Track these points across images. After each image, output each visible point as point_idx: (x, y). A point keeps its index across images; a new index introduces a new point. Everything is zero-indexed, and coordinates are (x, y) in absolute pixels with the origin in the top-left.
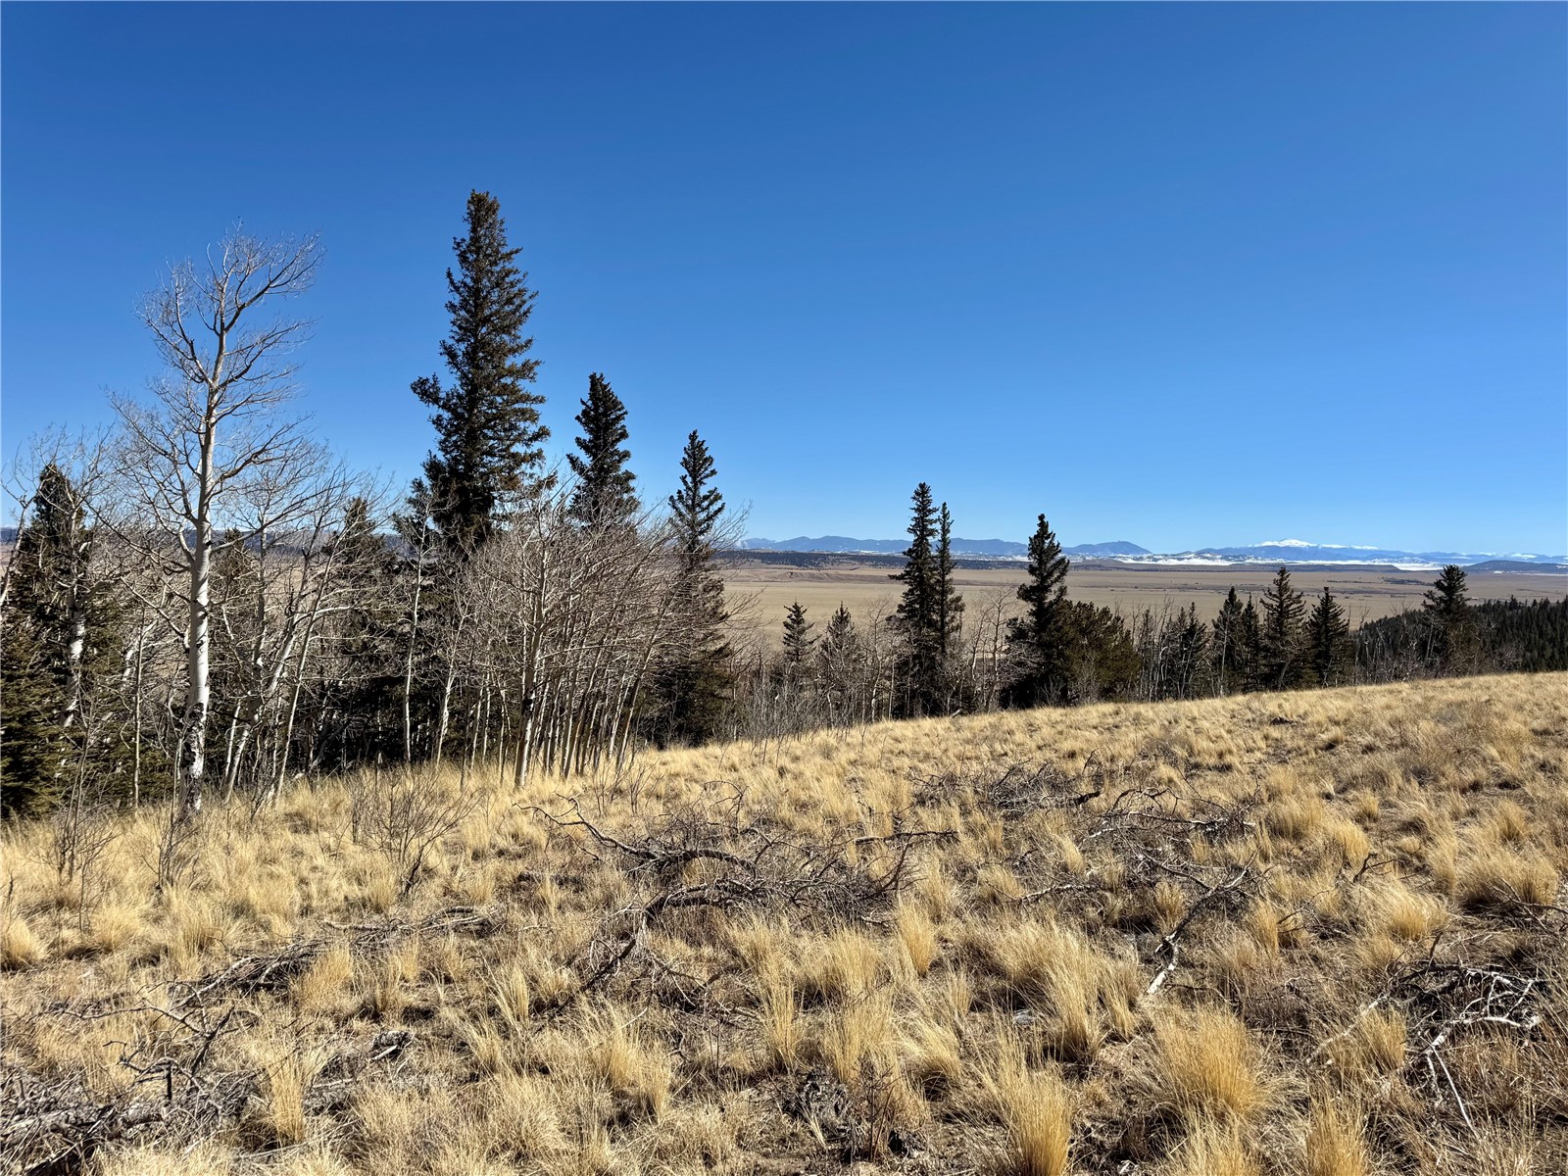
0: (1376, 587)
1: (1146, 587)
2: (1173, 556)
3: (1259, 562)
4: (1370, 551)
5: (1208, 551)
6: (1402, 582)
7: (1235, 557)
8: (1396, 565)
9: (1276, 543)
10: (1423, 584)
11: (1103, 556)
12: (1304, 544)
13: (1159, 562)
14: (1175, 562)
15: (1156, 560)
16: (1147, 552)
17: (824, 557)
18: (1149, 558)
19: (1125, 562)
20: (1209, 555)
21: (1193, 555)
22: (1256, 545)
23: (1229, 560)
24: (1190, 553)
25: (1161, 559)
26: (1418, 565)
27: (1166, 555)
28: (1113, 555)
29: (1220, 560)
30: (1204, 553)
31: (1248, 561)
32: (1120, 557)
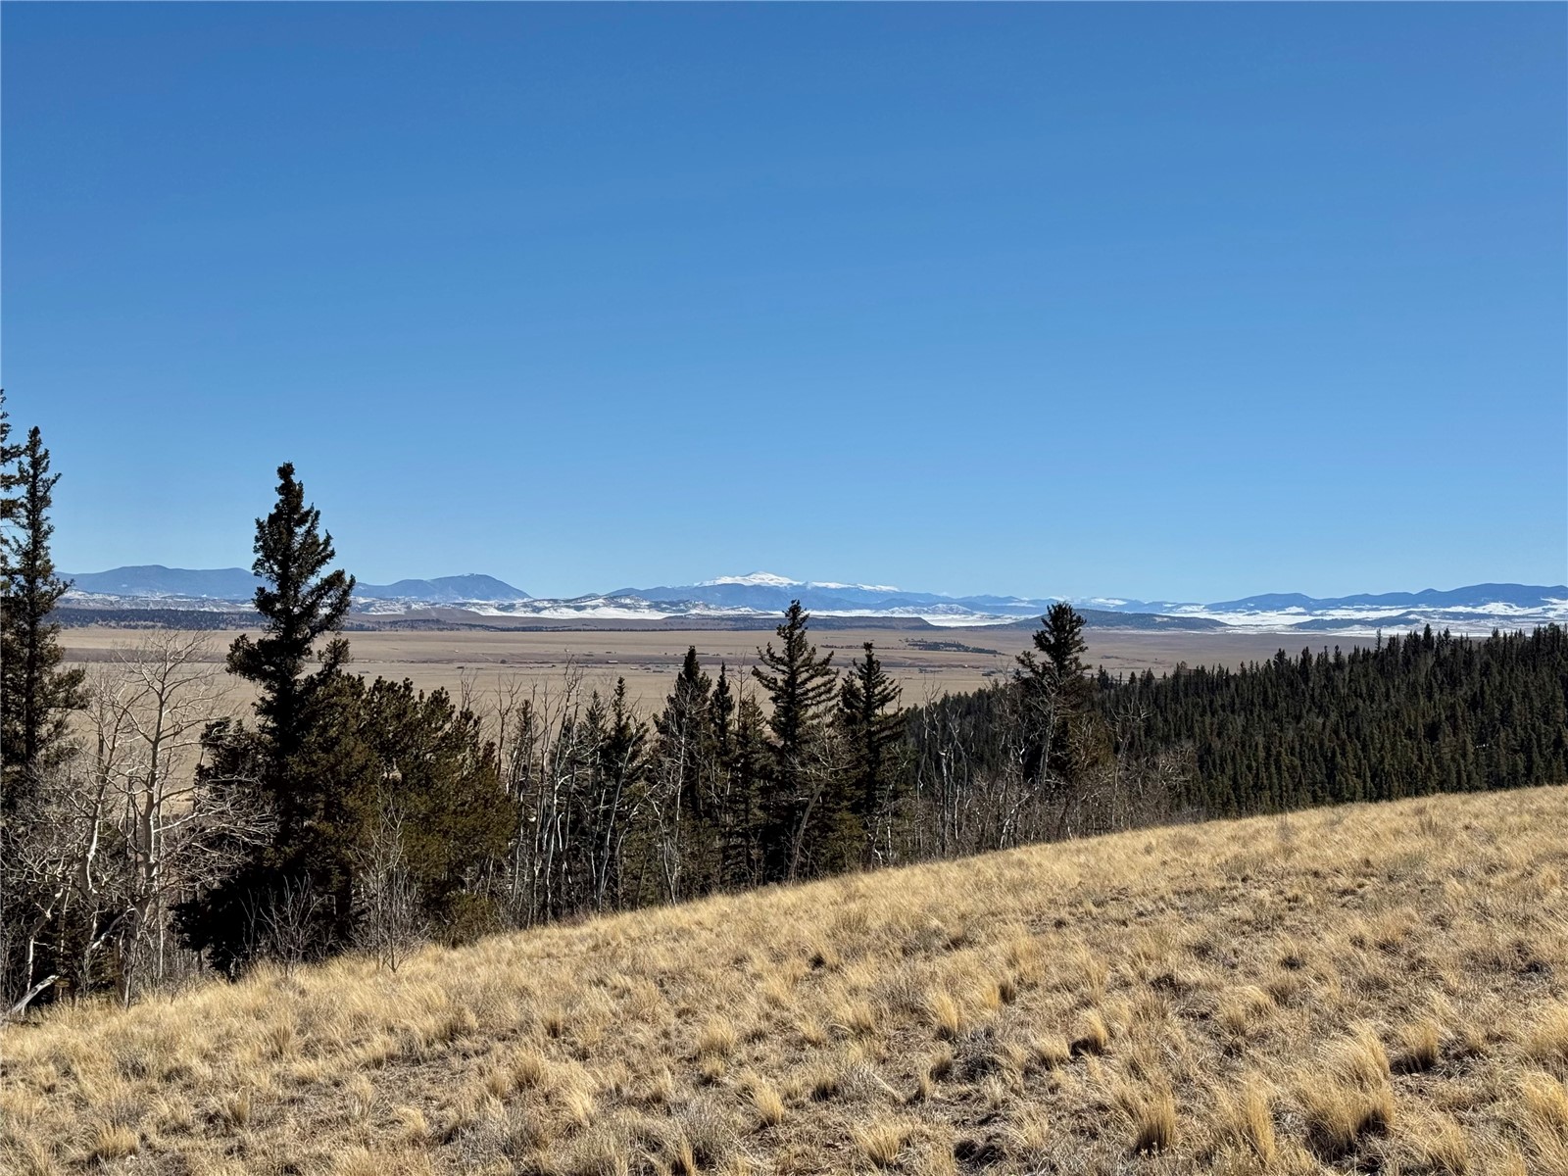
0: (896, 655)
1: (522, 660)
2: (568, 603)
3: (713, 613)
4: (886, 594)
5: (628, 593)
6: (935, 647)
7: (672, 604)
8: (926, 617)
9: (738, 580)
10: (966, 650)
11: (444, 601)
12: (785, 581)
13: (545, 614)
14: (572, 614)
15: (538, 610)
16: (522, 595)
18: (525, 605)
19: (482, 613)
20: (628, 601)
21: (601, 600)
22: (707, 584)
23: (663, 610)
24: (597, 597)
25: (546, 608)
26: (957, 617)
27: (555, 601)
28: (461, 600)
29: (647, 611)
30: (620, 597)
31: (694, 612)
32: (474, 604)
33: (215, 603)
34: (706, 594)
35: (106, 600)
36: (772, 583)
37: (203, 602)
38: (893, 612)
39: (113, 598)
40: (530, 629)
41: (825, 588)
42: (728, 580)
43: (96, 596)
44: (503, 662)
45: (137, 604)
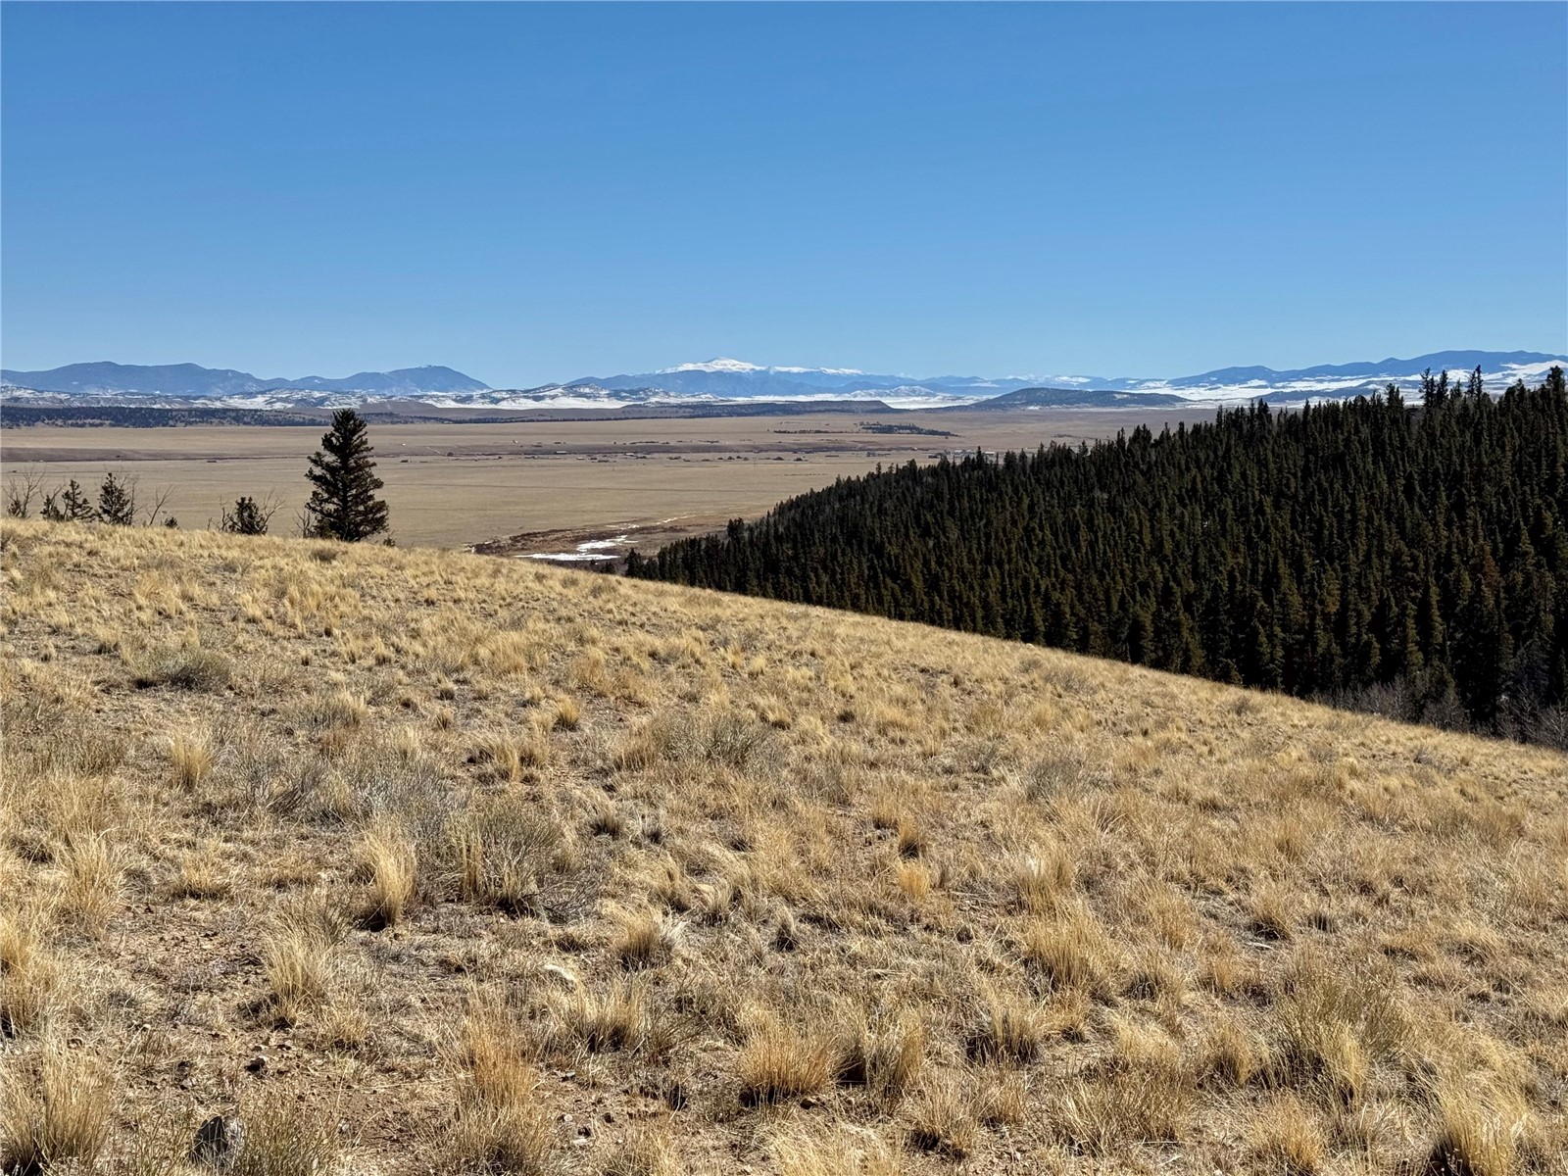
0: (848, 439)
1: (469, 452)
2: (528, 394)
3: (673, 401)
4: (849, 377)
5: (587, 382)
6: (889, 430)
7: (632, 392)
8: (886, 400)
9: (700, 366)
10: (920, 431)
11: (399, 395)
12: (747, 367)
13: (504, 405)
14: (531, 404)
15: (497, 401)
16: (482, 386)
18: (483, 397)
19: (439, 406)
20: (587, 390)
21: (560, 390)
22: (669, 371)
23: (622, 399)
24: (555, 386)
25: (504, 399)
26: (919, 399)
27: (514, 391)
28: (419, 393)
29: (606, 400)
30: (579, 386)
31: (654, 400)
32: (431, 397)
33: (167, 399)
34: (666, 382)
35: (55, 398)
36: (734, 369)
37: (155, 399)
38: (855, 396)
39: (63, 396)
40: (485, 421)
41: (788, 373)
42: (690, 367)
43: (47, 395)
44: (450, 454)
45: (87, 402)
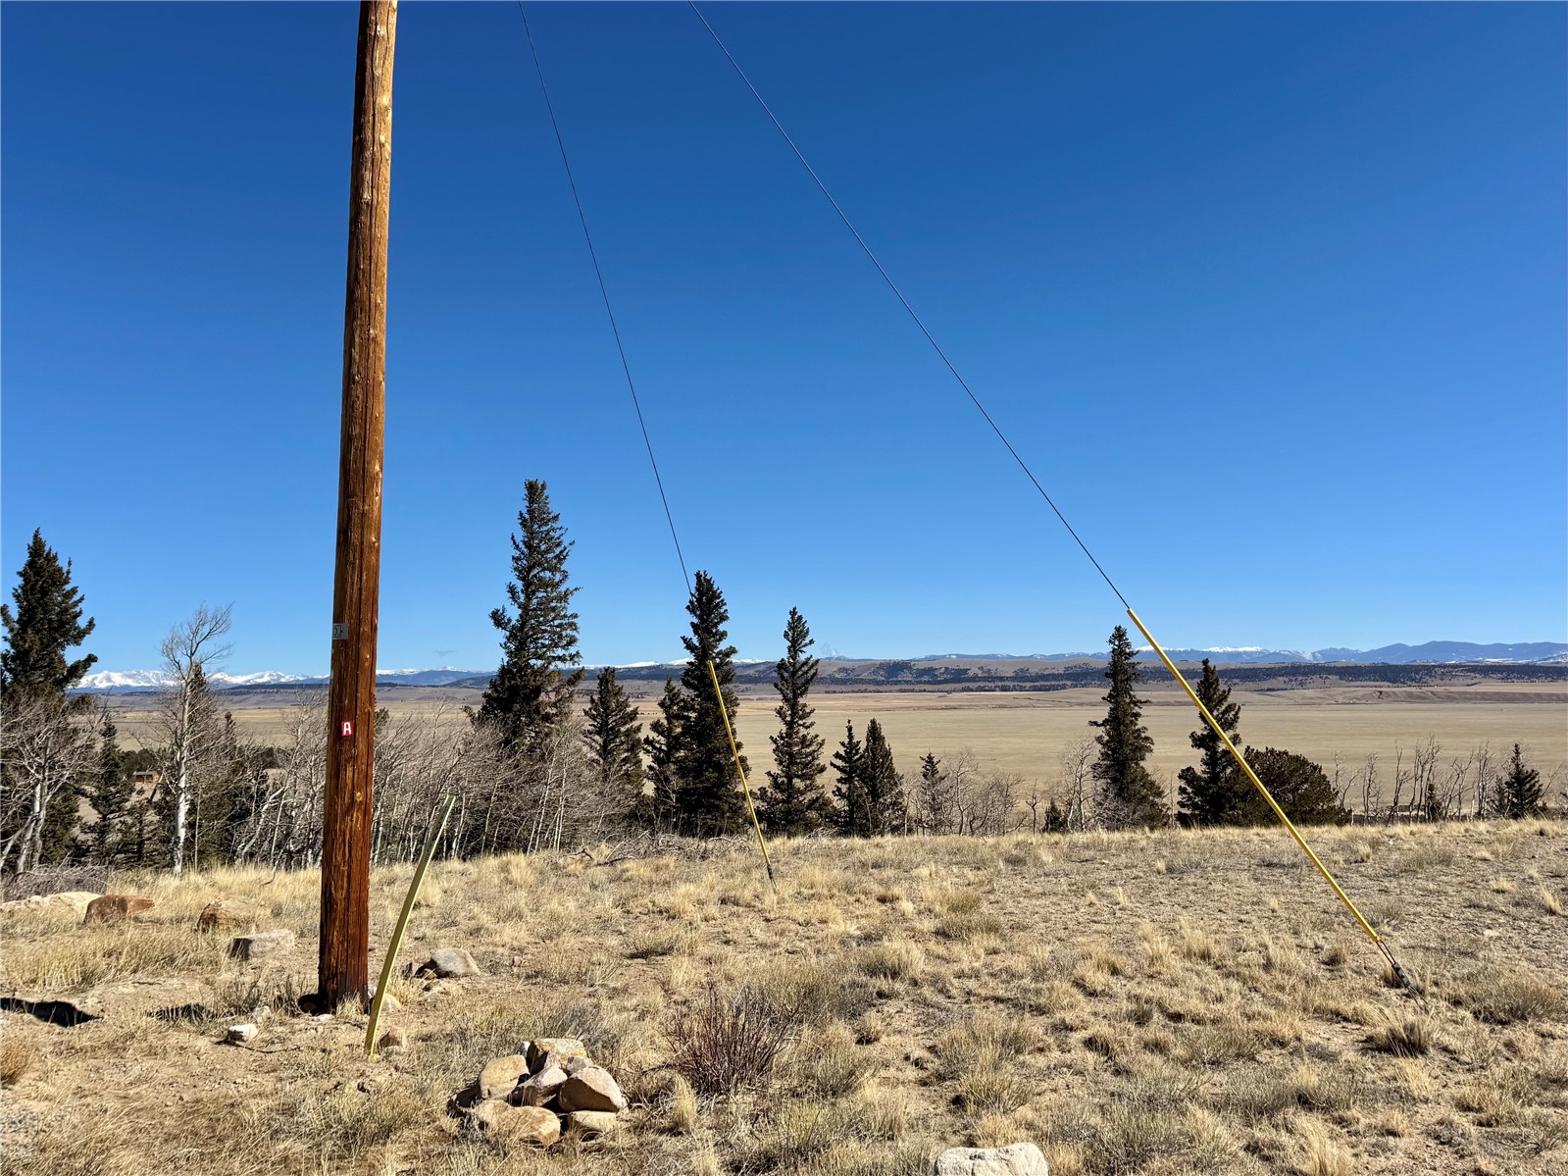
17: (1429, 670)
